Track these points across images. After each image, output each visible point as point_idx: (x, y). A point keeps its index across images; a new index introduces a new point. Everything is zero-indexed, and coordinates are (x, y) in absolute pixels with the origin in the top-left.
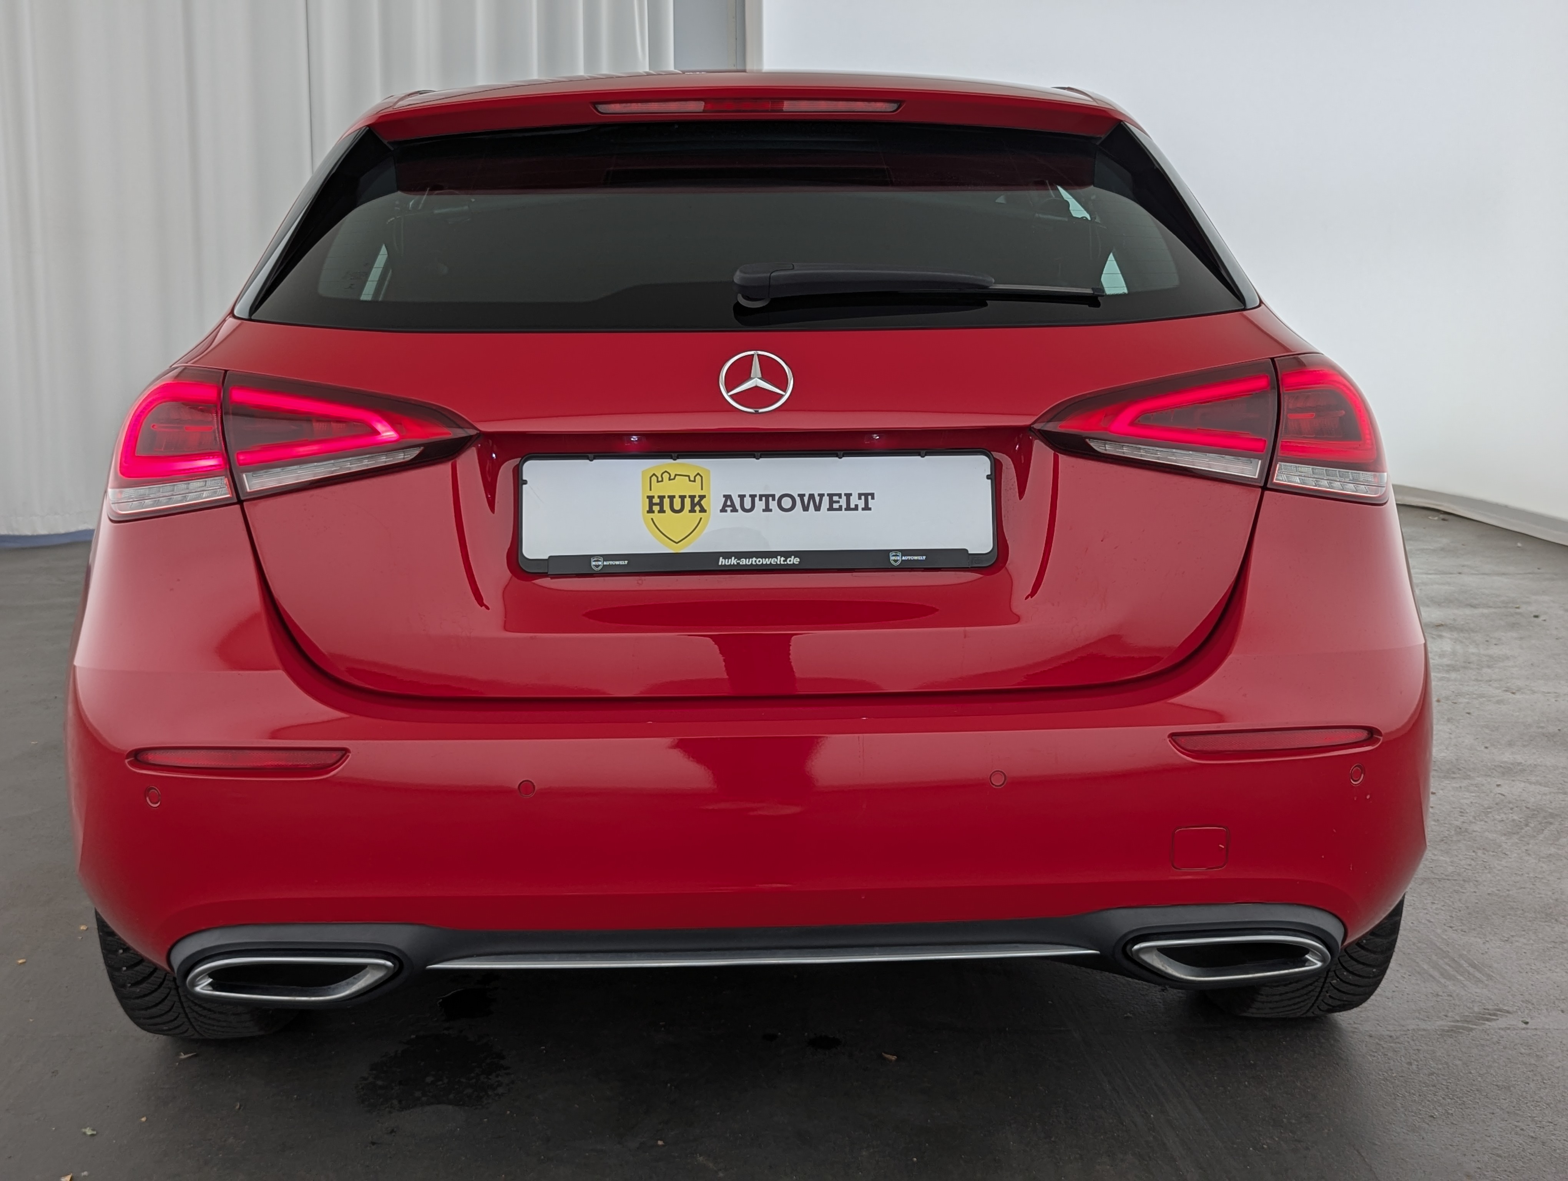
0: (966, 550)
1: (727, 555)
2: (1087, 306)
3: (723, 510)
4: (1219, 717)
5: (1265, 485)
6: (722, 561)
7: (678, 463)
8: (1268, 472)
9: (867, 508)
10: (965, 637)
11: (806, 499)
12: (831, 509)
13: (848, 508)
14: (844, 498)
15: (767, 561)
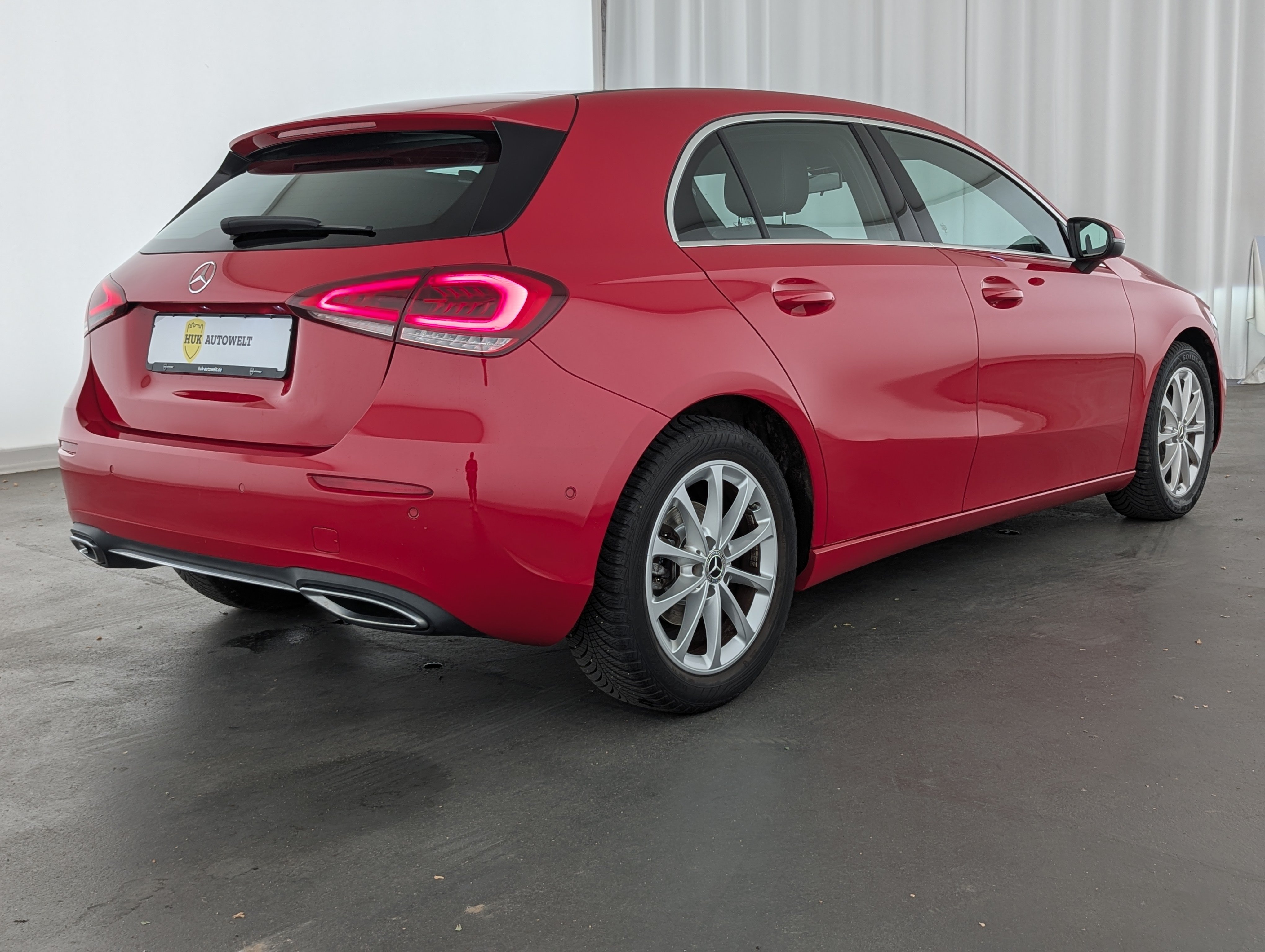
0: (276, 369)
1: (201, 365)
2: (367, 236)
3: (206, 343)
4: (331, 468)
5: (395, 340)
6: (200, 369)
7: (198, 319)
8: (397, 332)
9: (249, 345)
10: (263, 414)
11: (231, 338)
12: (238, 344)
13: (243, 345)
14: (243, 338)
15: (212, 370)
